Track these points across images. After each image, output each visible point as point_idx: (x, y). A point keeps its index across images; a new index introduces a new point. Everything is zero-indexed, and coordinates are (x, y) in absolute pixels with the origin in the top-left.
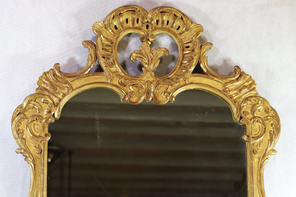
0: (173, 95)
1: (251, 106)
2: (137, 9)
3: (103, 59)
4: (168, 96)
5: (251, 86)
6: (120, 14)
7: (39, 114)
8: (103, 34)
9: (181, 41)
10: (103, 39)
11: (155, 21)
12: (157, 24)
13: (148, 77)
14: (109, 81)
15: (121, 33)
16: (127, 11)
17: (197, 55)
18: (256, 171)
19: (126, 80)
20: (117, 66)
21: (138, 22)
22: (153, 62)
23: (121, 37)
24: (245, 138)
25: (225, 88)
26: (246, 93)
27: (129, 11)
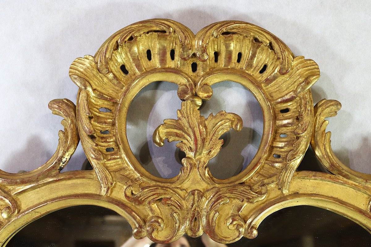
0: (253, 223)
2: (169, 27)
3: (90, 140)
4: (242, 226)
6: (131, 38)
8: (92, 84)
9: (269, 98)
10: (92, 94)
11: (212, 54)
12: (216, 60)
13: (194, 182)
14: (103, 193)
15: (134, 80)
16: (148, 33)
17: (309, 129)
19: (143, 189)
20: (124, 156)
21: (173, 58)
22: (208, 145)
23: (135, 91)
27: (151, 31)
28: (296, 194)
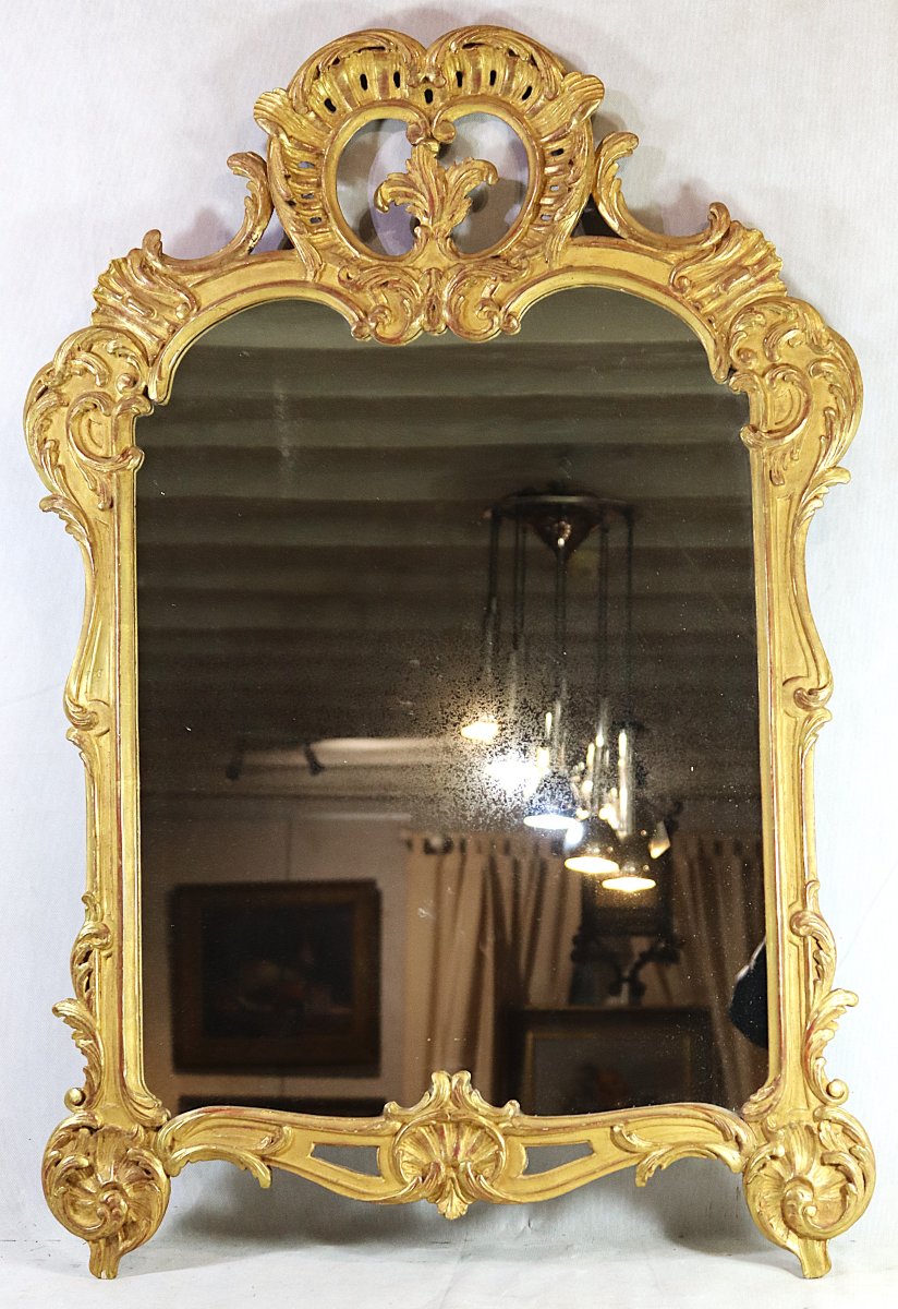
0: (510, 310)
1: (762, 332)
2: (389, 41)
3: (288, 208)
4: (495, 313)
5: (764, 263)
6: (337, 61)
7: (101, 390)
8: (287, 130)
9: (535, 135)
10: (287, 143)
11: (453, 75)
12: (460, 84)
13: (431, 258)
14: (309, 279)
15: (344, 121)
16: (359, 51)
17: (584, 176)
18: (781, 539)
19: (362, 270)
20: (335, 228)
21: (398, 85)
22: (448, 208)
23: (346, 136)
24: (746, 436)
25: (677, 276)
26: (745, 291)
27: (365, 49)
28: (570, 268)
